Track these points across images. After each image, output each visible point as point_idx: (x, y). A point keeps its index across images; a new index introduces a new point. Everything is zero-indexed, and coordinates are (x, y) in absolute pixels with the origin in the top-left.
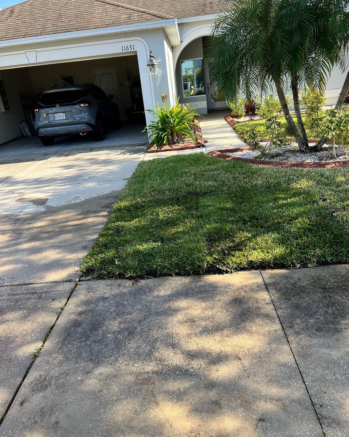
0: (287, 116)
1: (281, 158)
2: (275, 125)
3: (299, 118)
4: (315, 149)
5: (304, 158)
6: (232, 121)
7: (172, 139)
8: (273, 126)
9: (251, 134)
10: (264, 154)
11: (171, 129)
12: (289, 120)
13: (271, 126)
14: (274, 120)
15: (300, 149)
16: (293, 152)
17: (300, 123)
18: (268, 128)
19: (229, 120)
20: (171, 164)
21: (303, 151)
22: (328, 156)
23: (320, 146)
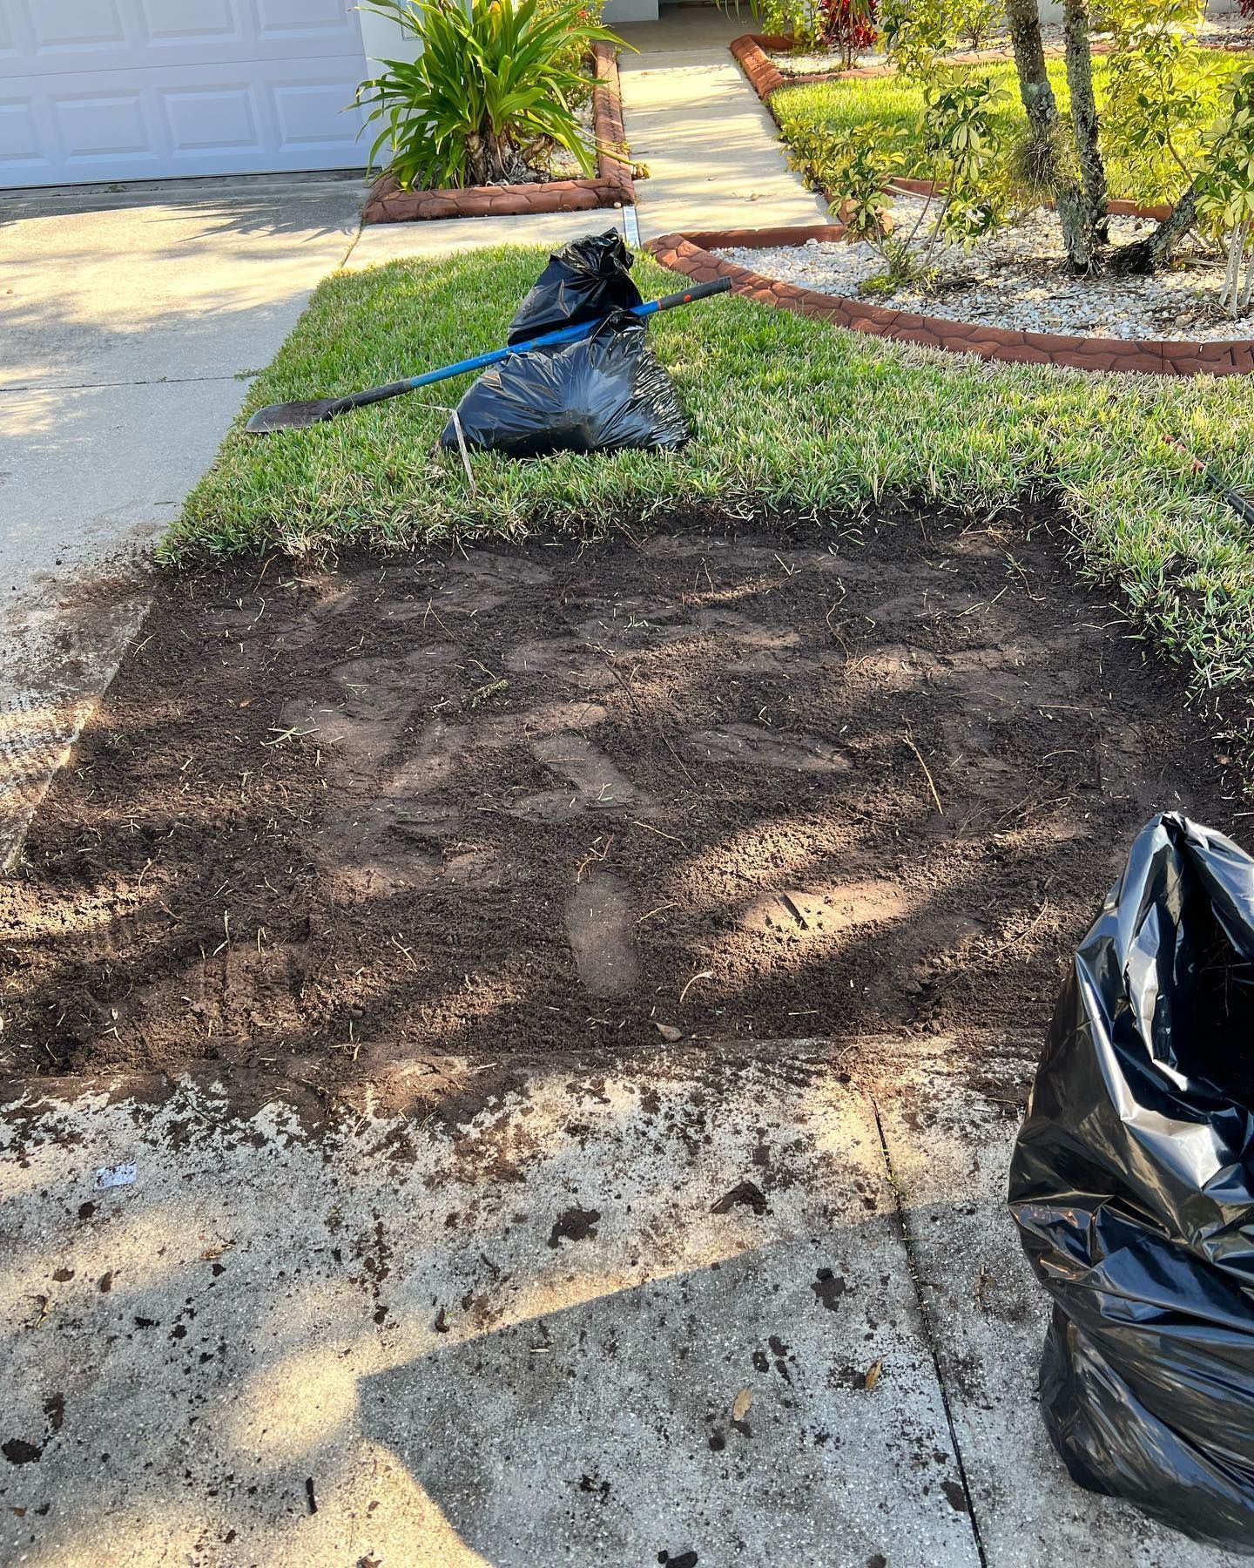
0: (1034, 88)
1: (980, 299)
2: (974, 134)
3: (1083, 94)
4: (1137, 261)
5: (1086, 308)
6: (765, 68)
7: (484, 156)
8: (959, 141)
9: (851, 172)
10: (902, 274)
11: (482, 100)
12: (1040, 105)
13: (951, 134)
14: (970, 105)
15: (1071, 257)
16: (1037, 270)
17: (1084, 119)
18: (936, 147)
19: (749, 61)
20: (467, 305)
21: (1081, 269)
22: (1198, 308)
23: (1162, 245)
